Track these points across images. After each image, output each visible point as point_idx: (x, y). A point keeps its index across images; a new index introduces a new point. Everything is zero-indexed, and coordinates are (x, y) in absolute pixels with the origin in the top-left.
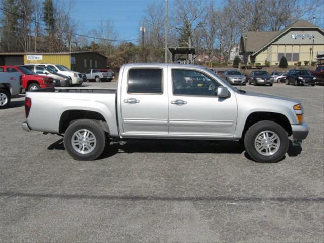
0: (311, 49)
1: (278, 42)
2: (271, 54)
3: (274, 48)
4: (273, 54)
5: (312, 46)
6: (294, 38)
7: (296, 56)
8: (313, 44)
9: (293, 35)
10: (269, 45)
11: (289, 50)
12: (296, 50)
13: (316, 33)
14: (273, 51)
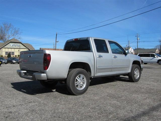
0: (19, 50)
1: (5, 47)
2: (2, 52)
3: (3, 50)
4: (3, 52)
5: (19, 49)
6: (12, 45)
7: (13, 53)
8: (20, 49)
9: (11, 44)
10: (1, 48)
11: (10, 50)
12: (13, 50)
13: (20, 44)
14: (3, 51)
